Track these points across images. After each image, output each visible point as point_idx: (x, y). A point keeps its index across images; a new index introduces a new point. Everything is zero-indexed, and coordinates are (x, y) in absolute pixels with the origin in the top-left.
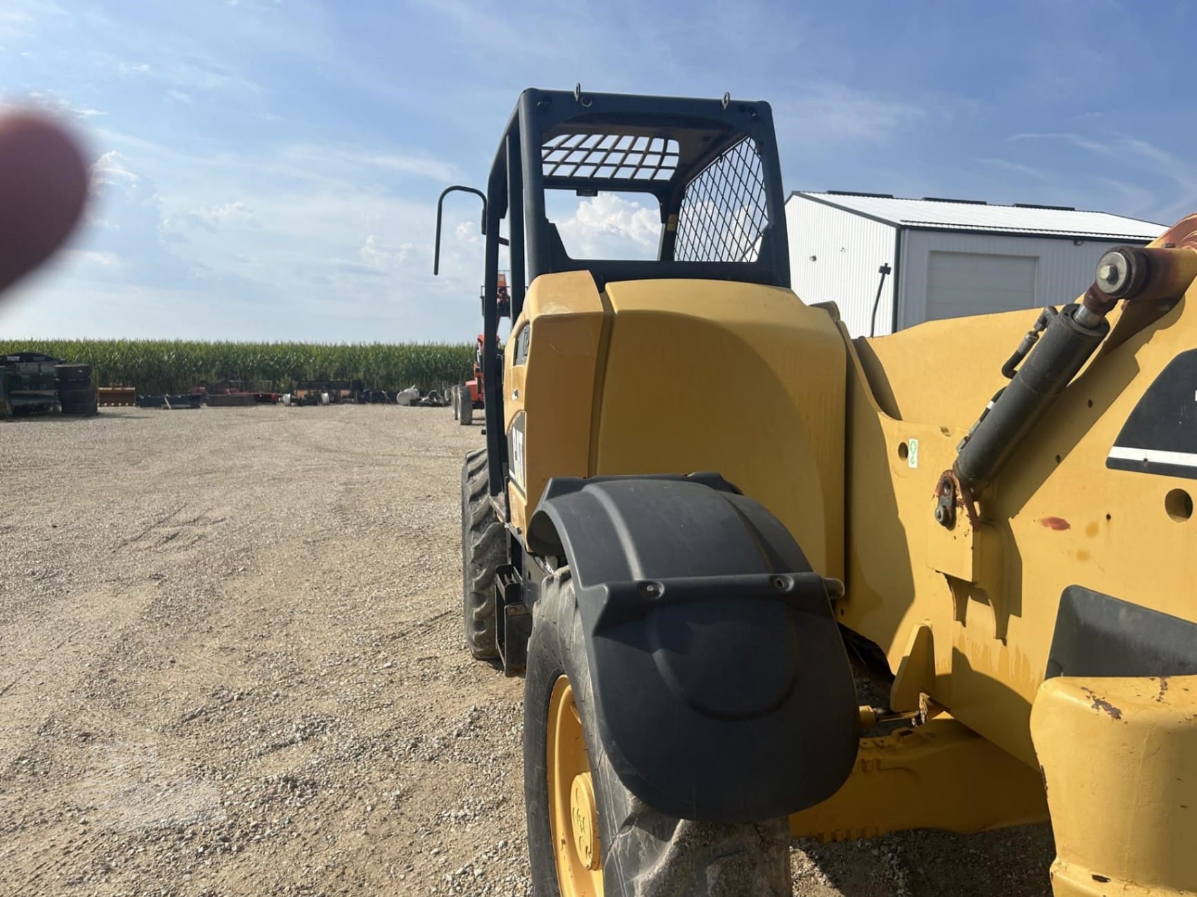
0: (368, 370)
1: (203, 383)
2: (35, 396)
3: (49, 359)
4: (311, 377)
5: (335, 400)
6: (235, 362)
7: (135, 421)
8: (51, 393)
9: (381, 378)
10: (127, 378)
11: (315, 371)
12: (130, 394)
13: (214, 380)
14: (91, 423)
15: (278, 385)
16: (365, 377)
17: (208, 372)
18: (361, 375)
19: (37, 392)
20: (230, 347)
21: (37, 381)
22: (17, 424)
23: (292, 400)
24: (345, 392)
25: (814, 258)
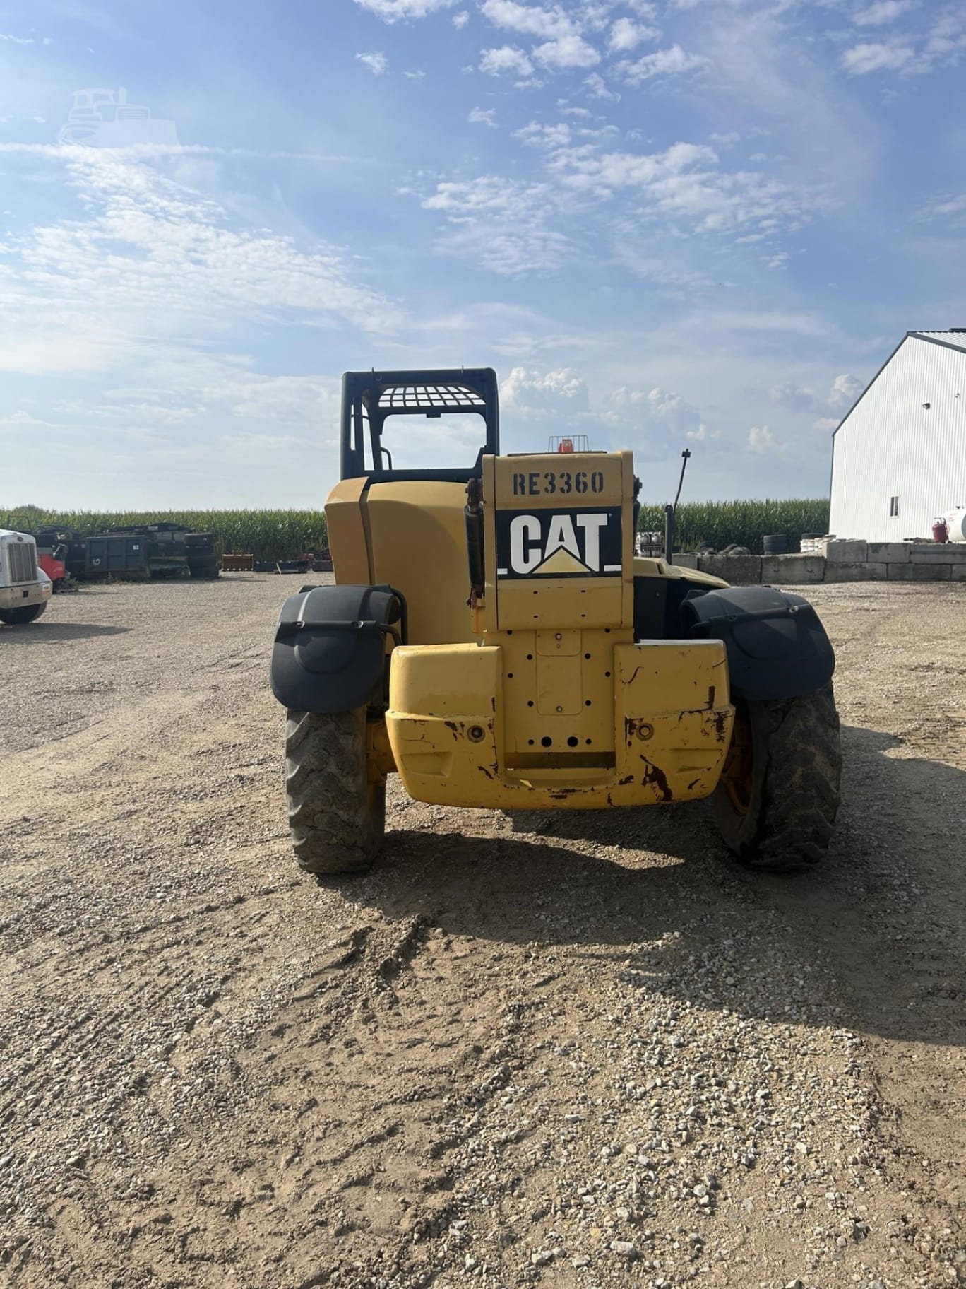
1: (312, 550)
2: (169, 562)
3: (181, 529)
7: (248, 584)
8: (183, 559)
10: (246, 548)
12: (249, 559)
13: (321, 547)
14: (211, 585)
19: (171, 558)
21: (171, 548)
22: (154, 586)
25: (928, 406)
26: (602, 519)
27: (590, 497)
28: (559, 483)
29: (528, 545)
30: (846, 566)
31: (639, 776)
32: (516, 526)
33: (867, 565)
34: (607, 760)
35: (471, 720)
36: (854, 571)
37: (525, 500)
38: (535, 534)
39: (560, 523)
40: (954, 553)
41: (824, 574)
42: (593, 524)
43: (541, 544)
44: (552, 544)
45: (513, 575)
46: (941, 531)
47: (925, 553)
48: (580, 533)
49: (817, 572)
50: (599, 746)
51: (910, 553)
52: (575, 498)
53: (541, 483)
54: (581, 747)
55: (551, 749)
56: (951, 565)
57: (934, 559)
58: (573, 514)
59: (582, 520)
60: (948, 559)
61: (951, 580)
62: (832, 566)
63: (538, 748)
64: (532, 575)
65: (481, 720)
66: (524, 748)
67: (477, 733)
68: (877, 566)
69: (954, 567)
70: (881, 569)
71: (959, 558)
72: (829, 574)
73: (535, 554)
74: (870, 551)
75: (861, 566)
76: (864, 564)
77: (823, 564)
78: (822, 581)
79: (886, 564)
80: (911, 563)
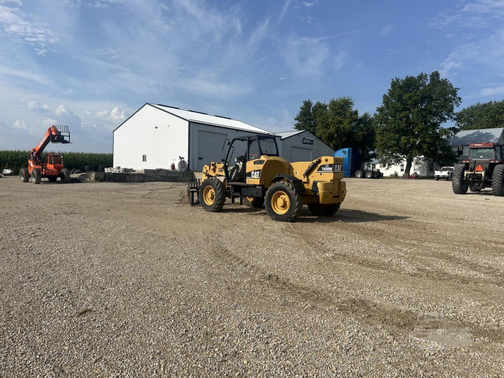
25: (157, 128)
30: (150, 177)
36: (153, 179)
37: (336, 163)
39: (339, 165)
40: (178, 174)
41: (144, 179)
43: (337, 168)
45: (335, 172)
46: (173, 166)
47: (171, 173)
49: (142, 178)
51: (168, 173)
52: (340, 163)
54: (337, 195)
56: (178, 177)
57: (174, 175)
60: (177, 175)
62: (146, 177)
64: (336, 172)
67: (332, 193)
68: (159, 177)
69: (179, 178)
70: (160, 178)
74: (157, 172)
76: (155, 176)
77: (143, 176)
78: (143, 181)
79: (161, 176)
80: (167, 176)
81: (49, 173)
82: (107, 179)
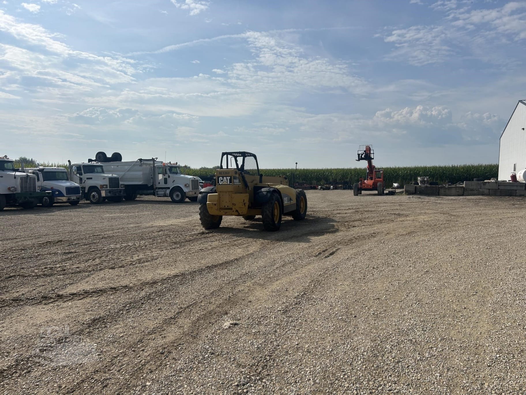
0: (351, 178)
4: (331, 180)
5: (336, 188)
6: (308, 176)
9: (355, 180)
11: (333, 178)
13: (301, 181)
15: (321, 183)
16: (350, 180)
17: (299, 179)
18: (348, 180)
20: (307, 170)
23: (321, 188)
24: (340, 186)
25: (523, 129)
26: (229, 178)
27: (228, 175)
28: (224, 173)
29: (221, 181)
30: (472, 190)
31: (235, 211)
32: (220, 178)
33: (481, 190)
34: (231, 209)
35: (214, 203)
36: (476, 192)
37: (220, 175)
38: (222, 179)
39: (225, 178)
40: (517, 186)
41: (463, 193)
42: (228, 178)
43: (223, 181)
44: (224, 181)
45: (219, 184)
46: (514, 177)
47: (505, 186)
48: (227, 179)
49: (461, 192)
50: (231, 207)
51: (499, 186)
52: (226, 175)
53: (222, 173)
54: (229, 207)
55: (226, 207)
56: (516, 190)
57: (508, 188)
58: (226, 177)
59: (227, 178)
60: (515, 188)
61: (516, 196)
62: (466, 190)
63: (224, 207)
64: (222, 185)
65: (215, 203)
66: (222, 207)
67: (215, 205)
69: (517, 191)
70: (486, 191)
71: (519, 188)
72: (465, 193)
73: (222, 182)
74: (482, 185)
75: (478, 190)
76: (479, 190)
77: (463, 189)
78: (463, 195)
79: (489, 189)
80: (499, 189)
81: (364, 186)
82: (418, 192)
